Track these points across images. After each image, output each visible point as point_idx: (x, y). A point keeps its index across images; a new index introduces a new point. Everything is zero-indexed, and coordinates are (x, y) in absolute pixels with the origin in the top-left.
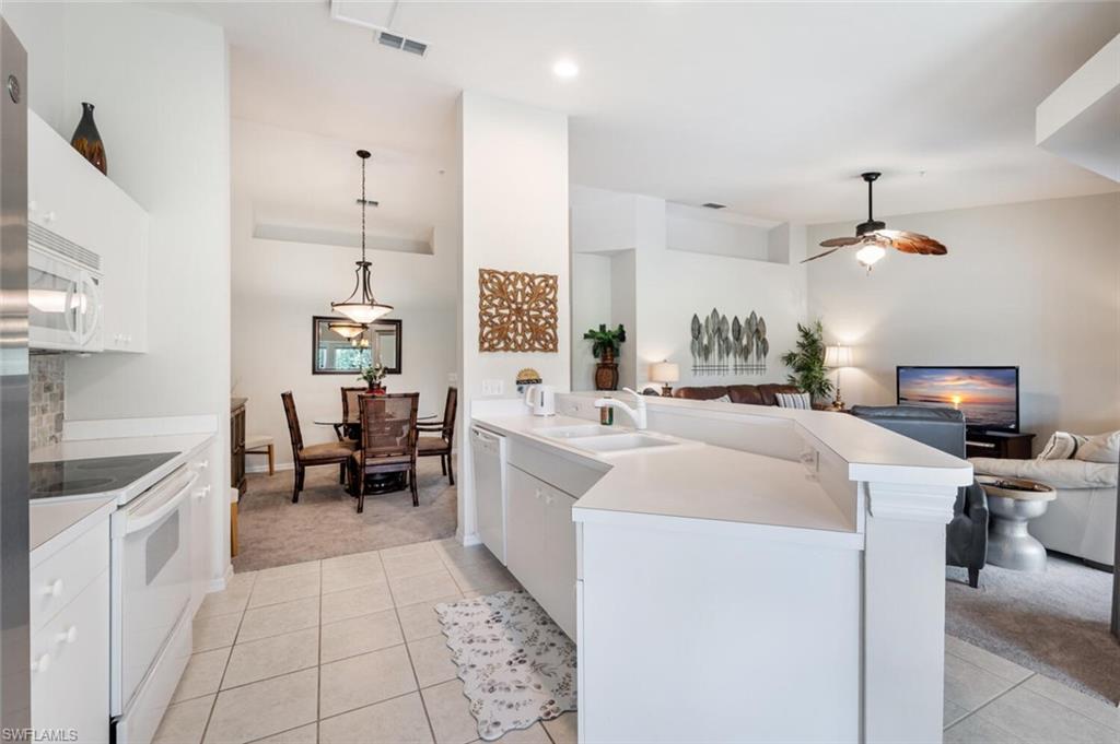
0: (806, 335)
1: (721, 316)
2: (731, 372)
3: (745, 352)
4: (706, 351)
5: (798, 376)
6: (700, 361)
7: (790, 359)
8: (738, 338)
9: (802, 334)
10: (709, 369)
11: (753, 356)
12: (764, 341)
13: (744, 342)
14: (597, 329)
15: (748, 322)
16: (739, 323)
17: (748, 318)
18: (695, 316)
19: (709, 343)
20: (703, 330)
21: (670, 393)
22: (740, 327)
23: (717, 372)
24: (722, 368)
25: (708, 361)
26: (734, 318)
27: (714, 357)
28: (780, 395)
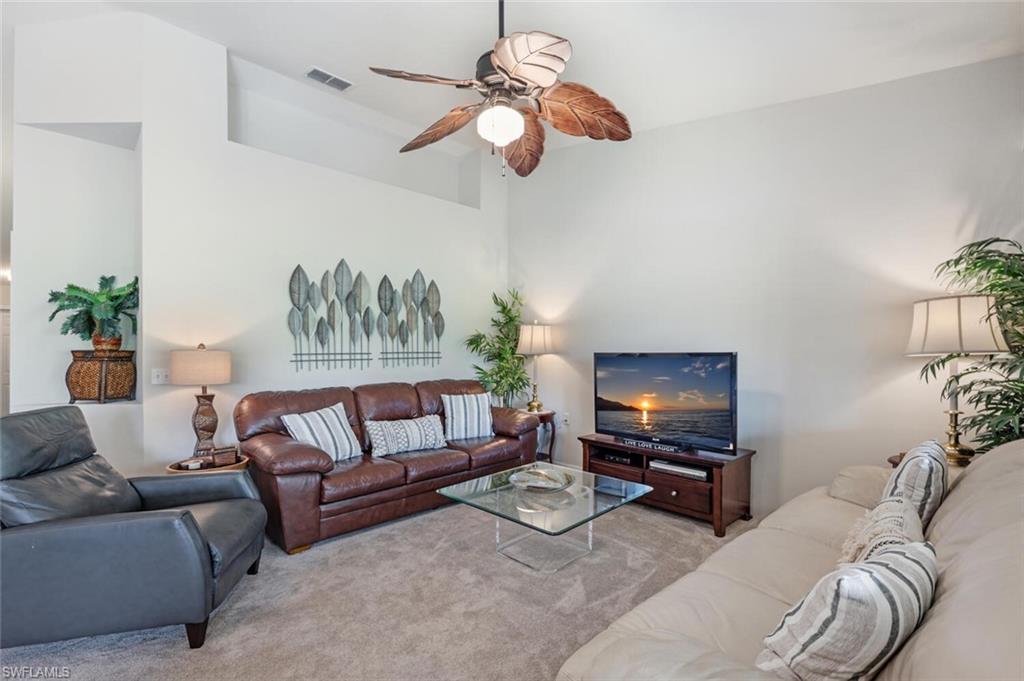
0: (504, 310)
2: (376, 363)
3: (402, 333)
4: (323, 329)
5: (488, 367)
6: (310, 345)
7: (475, 342)
8: (388, 310)
9: (500, 308)
10: (329, 359)
11: (416, 340)
12: (437, 316)
13: (402, 316)
14: (94, 287)
15: (408, 286)
16: (391, 286)
17: (407, 281)
18: (298, 269)
19: (329, 316)
20: (317, 294)
21: (211, 405)
22: (393, 293)
23: (346, 363)
24: (358, 357)
25: (326, 346)
26: (382, 277)
27: (339, 340)
28: (447, 397)
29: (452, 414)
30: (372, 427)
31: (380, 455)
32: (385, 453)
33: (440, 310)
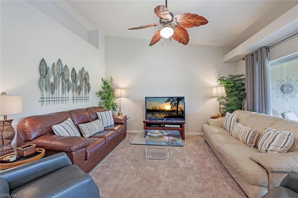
0: (105, 83)
1: (64, 66)
2: (71, 101)
3: (79, 89)
4: (53, 87)
6: (46, 94)
7: (100, 93)
8: (75, 81)
9: (103, 83)
10: (55, 100)
11: (83, 92)
12: (88, 84)
13: (78, 84)
15: (81, 72)
16: (75, 72)
17: (80, 70)
18: (43, 60)
19: (55, 82)
20: (50, 71)
21: (10, 125)
22: (76, 74)
23: (60, 102)
24: (65, 99)
25: (53, 95)
26: (73, 68)
27: (59, 92)
28: (99, 113)
29: (102, 118)
30: (81, 126)
31: (88, 137)
32: (90, 136)
33: (89, 82)
